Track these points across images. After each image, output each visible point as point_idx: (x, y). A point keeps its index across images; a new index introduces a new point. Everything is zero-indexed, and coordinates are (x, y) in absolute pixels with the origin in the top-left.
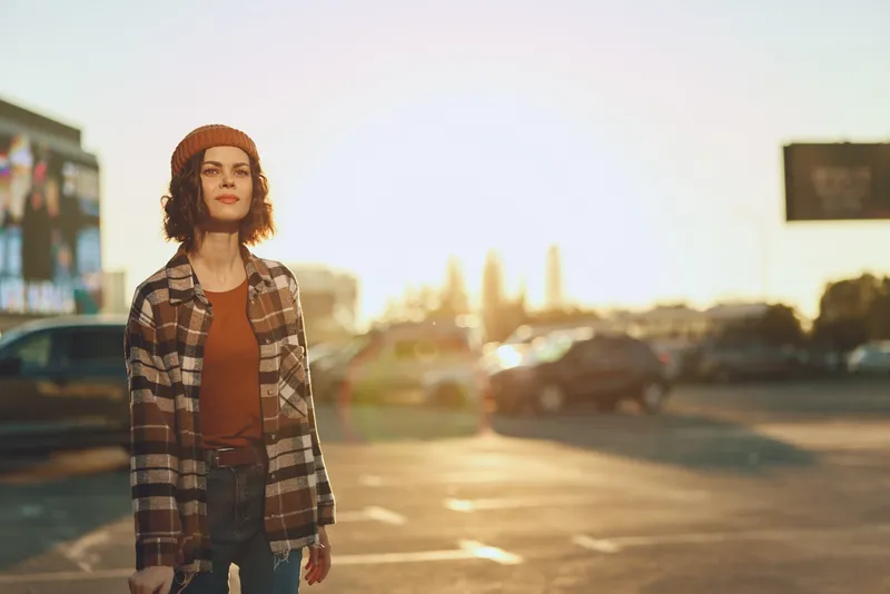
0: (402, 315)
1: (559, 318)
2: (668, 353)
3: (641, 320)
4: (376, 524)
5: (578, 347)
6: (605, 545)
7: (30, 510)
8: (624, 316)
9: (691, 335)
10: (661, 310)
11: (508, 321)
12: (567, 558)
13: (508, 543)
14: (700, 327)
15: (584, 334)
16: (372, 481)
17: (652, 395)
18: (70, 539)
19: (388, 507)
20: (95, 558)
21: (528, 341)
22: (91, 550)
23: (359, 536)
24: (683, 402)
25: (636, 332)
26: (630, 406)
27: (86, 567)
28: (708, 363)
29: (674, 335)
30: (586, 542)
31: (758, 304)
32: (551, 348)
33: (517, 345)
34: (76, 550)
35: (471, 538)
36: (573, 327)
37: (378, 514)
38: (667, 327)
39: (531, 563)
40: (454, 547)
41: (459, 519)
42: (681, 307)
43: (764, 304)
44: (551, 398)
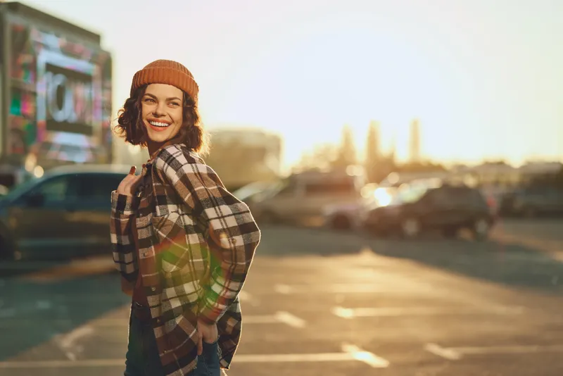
0: (312, 163)
1: (418, 169)
2: (492, 197)
3: (474, 172)
4: (282, 327)
5: (430, 194)
6: (449, 353)
7: (43, 305)
8: (462, 169)
9: (509, 184)
10: (488, 165)
11: (382, 170)
12: (421, 364)
13: (378, 348)
14: (515, 178)
15: (434, 183)
16: (284, 289)
17: (482, 226)
18: (65, 331)
19: (293, 312)
20: (80, 349)
21: (397, 186)
22: (79, 342)
23: (270, 337)
24: (502, 232)
25: (470, 182)
26: (465, 234)
27: (71, 356)
28: (519, 203)
29: (497, 183)
30: (435, 349)
31: (554, 163)
32: (412, 192)
33: (388, 188)
34: (66, 342)
35: (351, 342)
36: (428, 177)
37: (286, 318)
38: (491, 178)
39: (395, 366)
40: (338, 350)
41: (344, 324)
42: (501, 164)
43: (559, 163)
44: (411, 227)
